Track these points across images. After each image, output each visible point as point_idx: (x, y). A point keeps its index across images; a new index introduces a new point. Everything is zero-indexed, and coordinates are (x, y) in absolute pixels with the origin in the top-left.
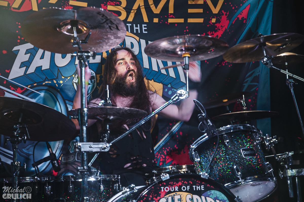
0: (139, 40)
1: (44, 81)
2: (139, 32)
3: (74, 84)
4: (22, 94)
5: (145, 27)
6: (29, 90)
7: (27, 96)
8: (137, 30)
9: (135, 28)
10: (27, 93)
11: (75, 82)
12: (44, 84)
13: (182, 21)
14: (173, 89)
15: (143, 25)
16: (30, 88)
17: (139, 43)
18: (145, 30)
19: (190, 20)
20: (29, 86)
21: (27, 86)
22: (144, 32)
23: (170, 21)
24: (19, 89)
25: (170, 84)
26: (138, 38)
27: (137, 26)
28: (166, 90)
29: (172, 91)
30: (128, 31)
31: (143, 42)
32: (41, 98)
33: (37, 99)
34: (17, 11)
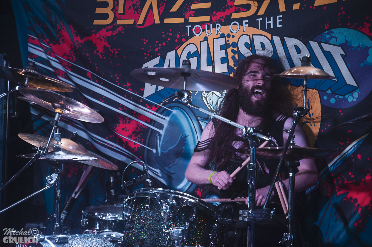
0: (272, 38)
2: (272, 27)
3: (204, 98)
4: (157, 111)
5: (280, 19)
6: (162, 108)
7: (161, 114)
8: (269, 25)
9: (267, 22)
10: (161, 110)
11: (204, 96)
12: (174, 100)
14: (336, 96)
15: (278, 17)
16: (162, 105)
17: (272, 41)
18: (280, 23)
20: (161, 104)
21: (160, 104)
22: (278, 26)
23: (317, 3)
24: (153, 107)
25: (330, 88)
26: (269, 36)
27: (269, 20)
28: (325, 98)
29: (336, 98)
30: (258, 28)
31: (277, 39)
32: (174, 115)
33: (170, 116)
34: (142, 27)
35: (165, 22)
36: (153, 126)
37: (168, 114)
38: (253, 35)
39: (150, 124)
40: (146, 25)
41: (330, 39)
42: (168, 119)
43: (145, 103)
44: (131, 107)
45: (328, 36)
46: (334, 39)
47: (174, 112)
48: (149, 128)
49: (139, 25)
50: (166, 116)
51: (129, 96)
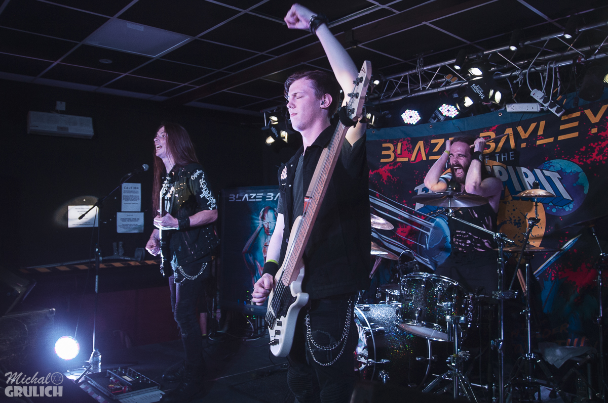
0: (507, 168)
1: (437, 210)
2: (506, 160)
4: (425, 219)
5: (512, 154)
6: (429, 217)
7: (428, 221)
8: (504, 158)
9: (502, 157)
10: (428, 219)
13: (551, 140)
14: (557, 207)
15: (510, 153)
17: (507, 170)
18: (512, 157)
19: (561, 138)
20: (428, 214)
22: (511, 159)
23: (539, 142)
24: (422, 217)
25: (551, 202)
26: (505, 166)
27: (504, 155)
28: (548, 208)
29: (556, 209)
30: (496, 161)
31: (510, 168)
32: (437, 222)
33: (435, 222)
34: (413, 162)
35: (430, 159)
36: (423, 229)
37: (433, 221)
38: (493, 166)
39: (420, 228)
40: (417, 161)
41: (549, 167)
42: (433, 224)
43: (416, 214)
44: (407, 216)
45: (547, 165)
46: (552, 167)
47: (438, 219)
48: (420, 231)
49: (412, 161)
50: (431, 222)
51: (405, 209)
